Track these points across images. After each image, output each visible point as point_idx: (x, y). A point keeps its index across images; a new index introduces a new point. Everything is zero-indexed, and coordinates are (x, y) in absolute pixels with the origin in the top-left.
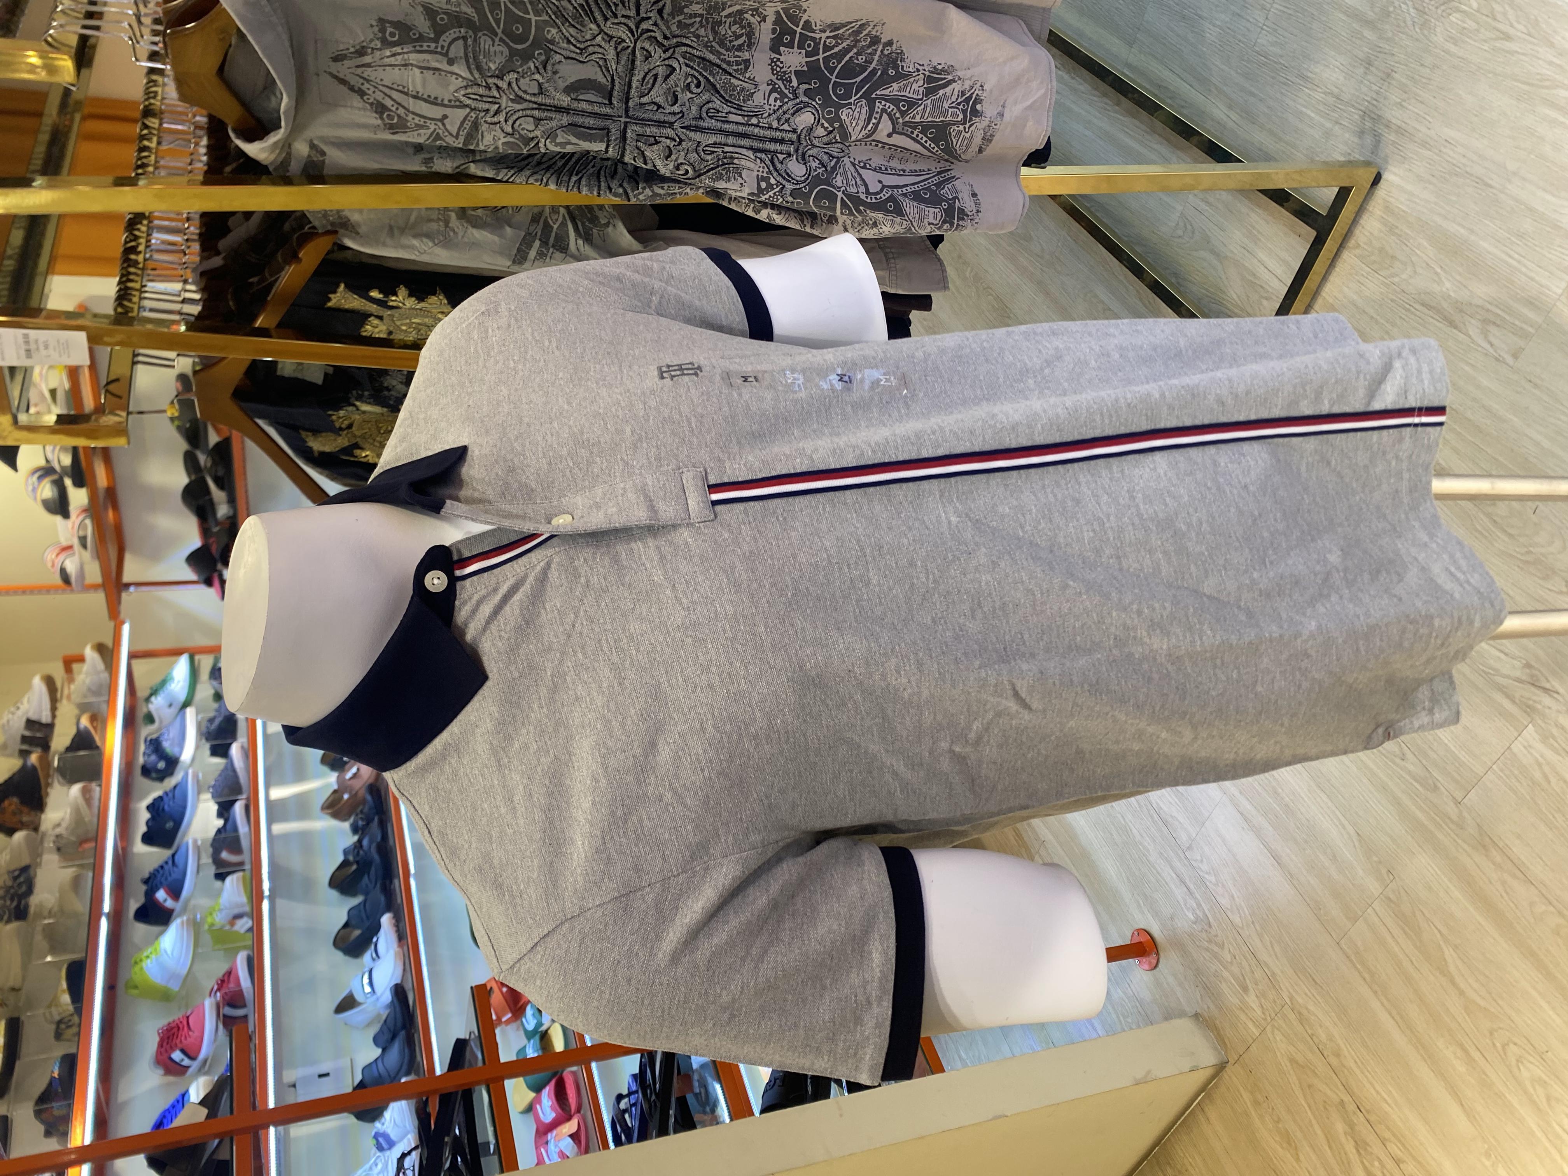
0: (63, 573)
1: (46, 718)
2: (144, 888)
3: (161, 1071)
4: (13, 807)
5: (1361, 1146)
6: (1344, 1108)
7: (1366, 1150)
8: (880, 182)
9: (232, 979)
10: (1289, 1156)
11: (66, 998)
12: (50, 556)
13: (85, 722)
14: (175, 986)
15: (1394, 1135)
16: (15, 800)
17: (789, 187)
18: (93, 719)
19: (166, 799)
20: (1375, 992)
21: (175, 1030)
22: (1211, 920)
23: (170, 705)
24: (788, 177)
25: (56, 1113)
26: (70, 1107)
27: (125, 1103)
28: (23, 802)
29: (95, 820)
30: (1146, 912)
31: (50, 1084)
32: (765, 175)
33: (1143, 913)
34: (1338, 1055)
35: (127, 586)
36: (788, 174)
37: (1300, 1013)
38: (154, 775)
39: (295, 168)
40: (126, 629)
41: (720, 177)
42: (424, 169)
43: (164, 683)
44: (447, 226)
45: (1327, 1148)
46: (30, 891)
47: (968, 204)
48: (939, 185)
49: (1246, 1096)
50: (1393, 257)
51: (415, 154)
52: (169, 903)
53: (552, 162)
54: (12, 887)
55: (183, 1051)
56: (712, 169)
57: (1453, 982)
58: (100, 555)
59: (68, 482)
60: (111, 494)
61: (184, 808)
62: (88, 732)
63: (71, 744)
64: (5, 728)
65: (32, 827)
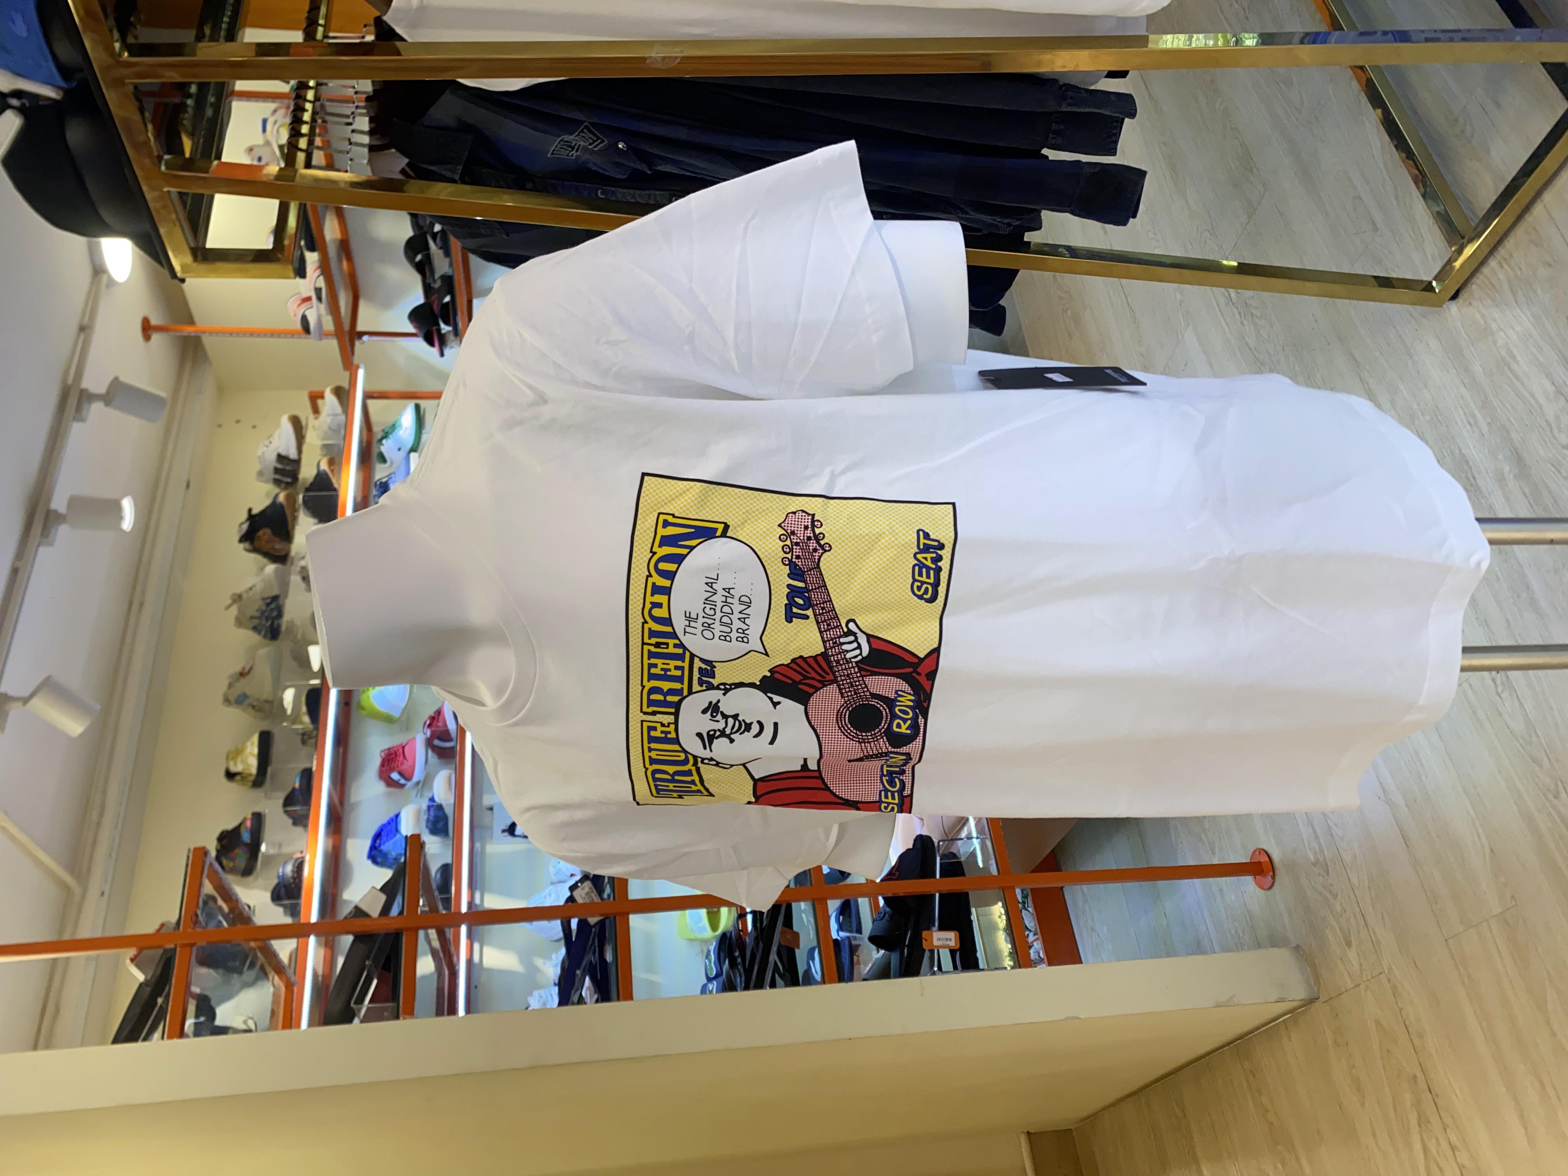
0: (304, 320)
1: (293, 454)
3: (383, 784)
4: (266, 537)
5: (1423, 1121)
6: (1416, 1082)
7: (1427, 1128)
9: (440, 719)
10: (1356, 1099)
11: (306, 719)
12: (292, 306)
13: (324, 466)
14: (396, 714)
15: (1457, 1126)
16: (268, 531)
18: (331, 462)
20: (1471, 998)
21: (393, 756)
22: (1330, 869)
23: (399, 449)
26: (309, 809)
27: (356, 804)
28: (275, 533)
31: (293, 790)
33: (1266, 835)
34: (1421, 1036)
35: (361, 334)
37: (1395, 986)
40: (361, 373)
43: (393, 427)
45: (1391, 1108)
46: (280, 615)
49: (1328, 1033)
54: (265, 611)
55: (400, 774)
57: (1548, 1023)
58: (334, 308)
60: (344, 246)
62: (327, 474)
63: (312, 484)
64: (261, 458)
65: (283, 553)
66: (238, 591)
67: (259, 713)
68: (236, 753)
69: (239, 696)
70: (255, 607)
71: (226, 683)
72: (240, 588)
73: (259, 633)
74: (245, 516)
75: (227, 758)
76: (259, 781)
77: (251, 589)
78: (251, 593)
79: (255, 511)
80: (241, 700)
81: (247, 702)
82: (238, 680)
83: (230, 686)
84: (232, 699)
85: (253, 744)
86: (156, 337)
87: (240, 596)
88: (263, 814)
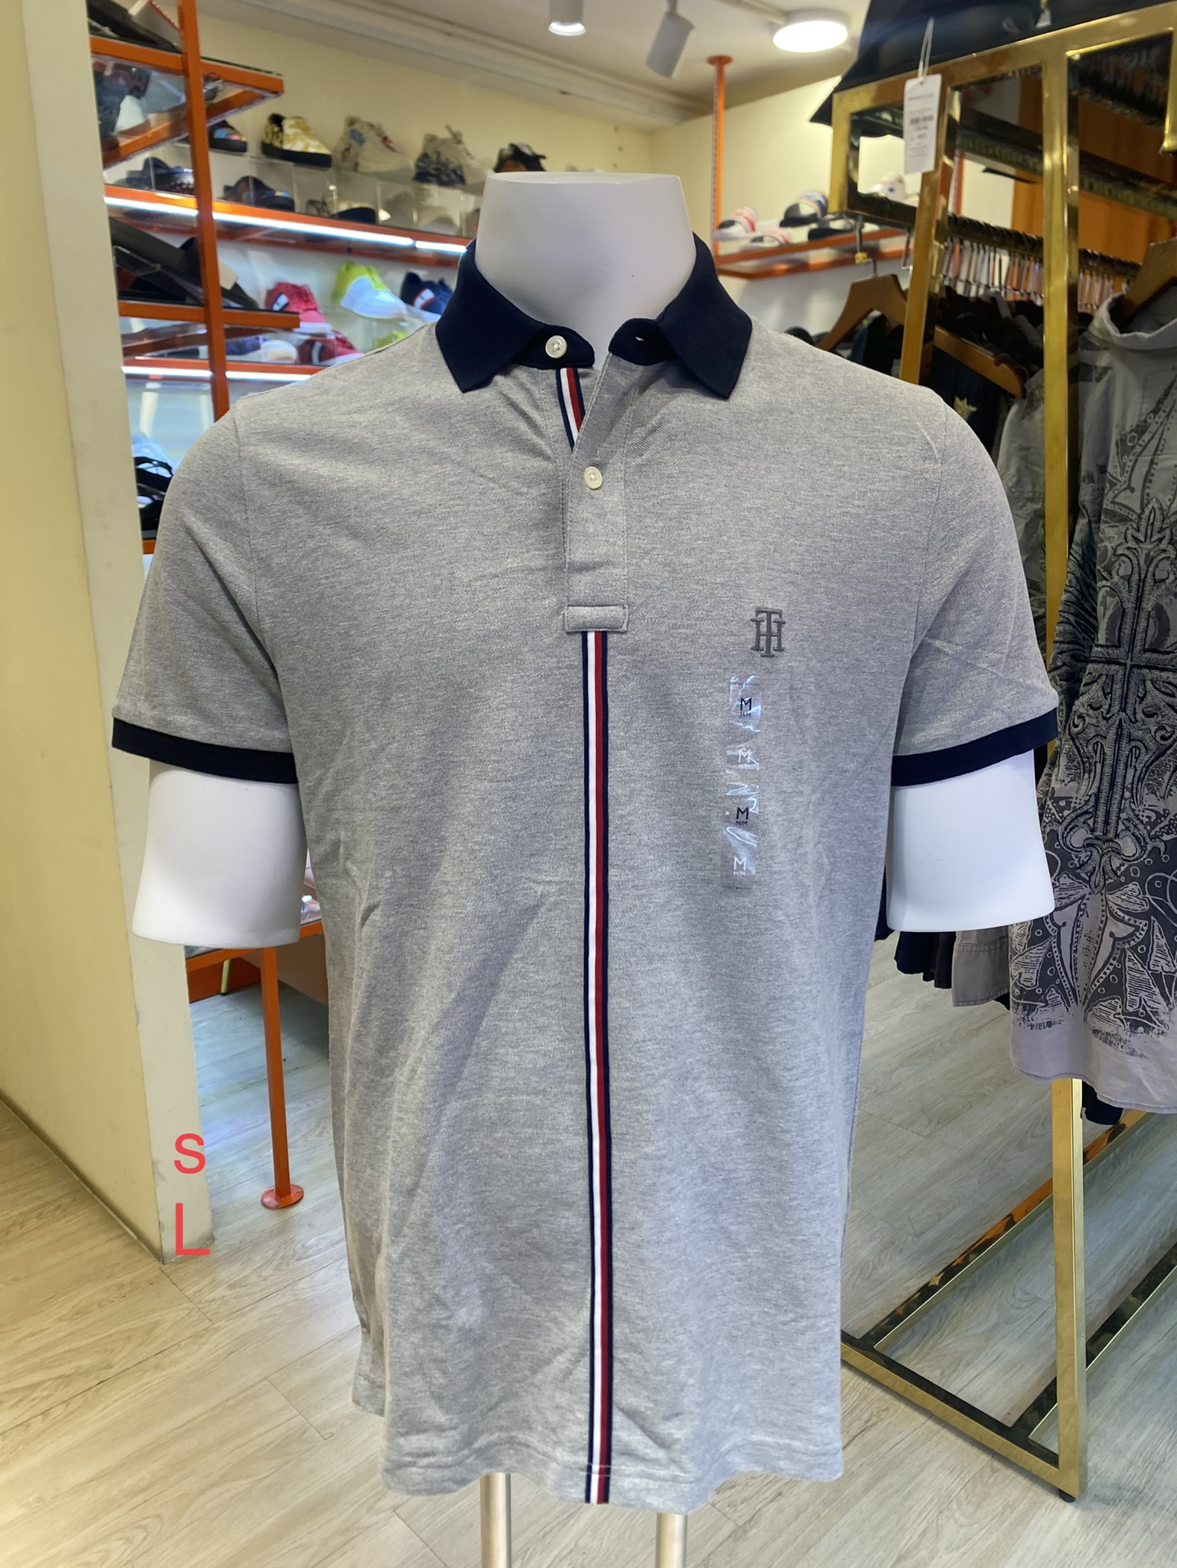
0: (730, 223)
3: (271, 286)
5: (66, 1380)
6: (105, 1368)
7: (60, 1385)
8: (1064, 924)
9: (346, 350)
10: (65, 1312)
11: (344, 207)
12: (747, 212)
14: (344, 302)
15: (72, 1412)
17: (1060, 829)
20: (213, 1409)
21: (306, 299)
22: (304, 1261)
24: (1071, 828)
25: (245, 195)
26: (249, 204)
27: (245, 255)
30: (320, 1201)
31: (269, 189)
32: (1072, 805)
33: (318, 1199)
34: (157, 1367)
36: (1073, 828)
37: (201, 1336)
39: (1085, 355)
41: (1071, 759)
42: (1083, 474)
44: (1028, 500)
45: (67, 1348)
46: (442, 183)
47: (1040, 1016)
48: (1060, 986)
49: (128, 1278)
50: (979, 1506)
51: (1097, 465)
52: (419, 301)
53: (1089, 598)
54: (447, 169)
56: (1079, 752)
57: (212, 1486)
58: (746, 255)
59: (814, 226)
60: (802, 267)
66: (465, 139)
67: (342, 156)
68: (306, 130)
69: (361, 135)
70: (450, 157)
71: (374, 121)
72: (469, 142)
73: (421, 160)
74: (538, 151)
75: (297, 118)
76: (270, 150)
77: (468, 154)
78: (464, 154)
79: (543, 163)
80: (355, 136)
81: (354, 143)
82: (379, 135)
83: (371, 126)
84: (355, 127)
85: (318, 147)
86: (712, 70)
87: (459, 142)
88: (245, 154)
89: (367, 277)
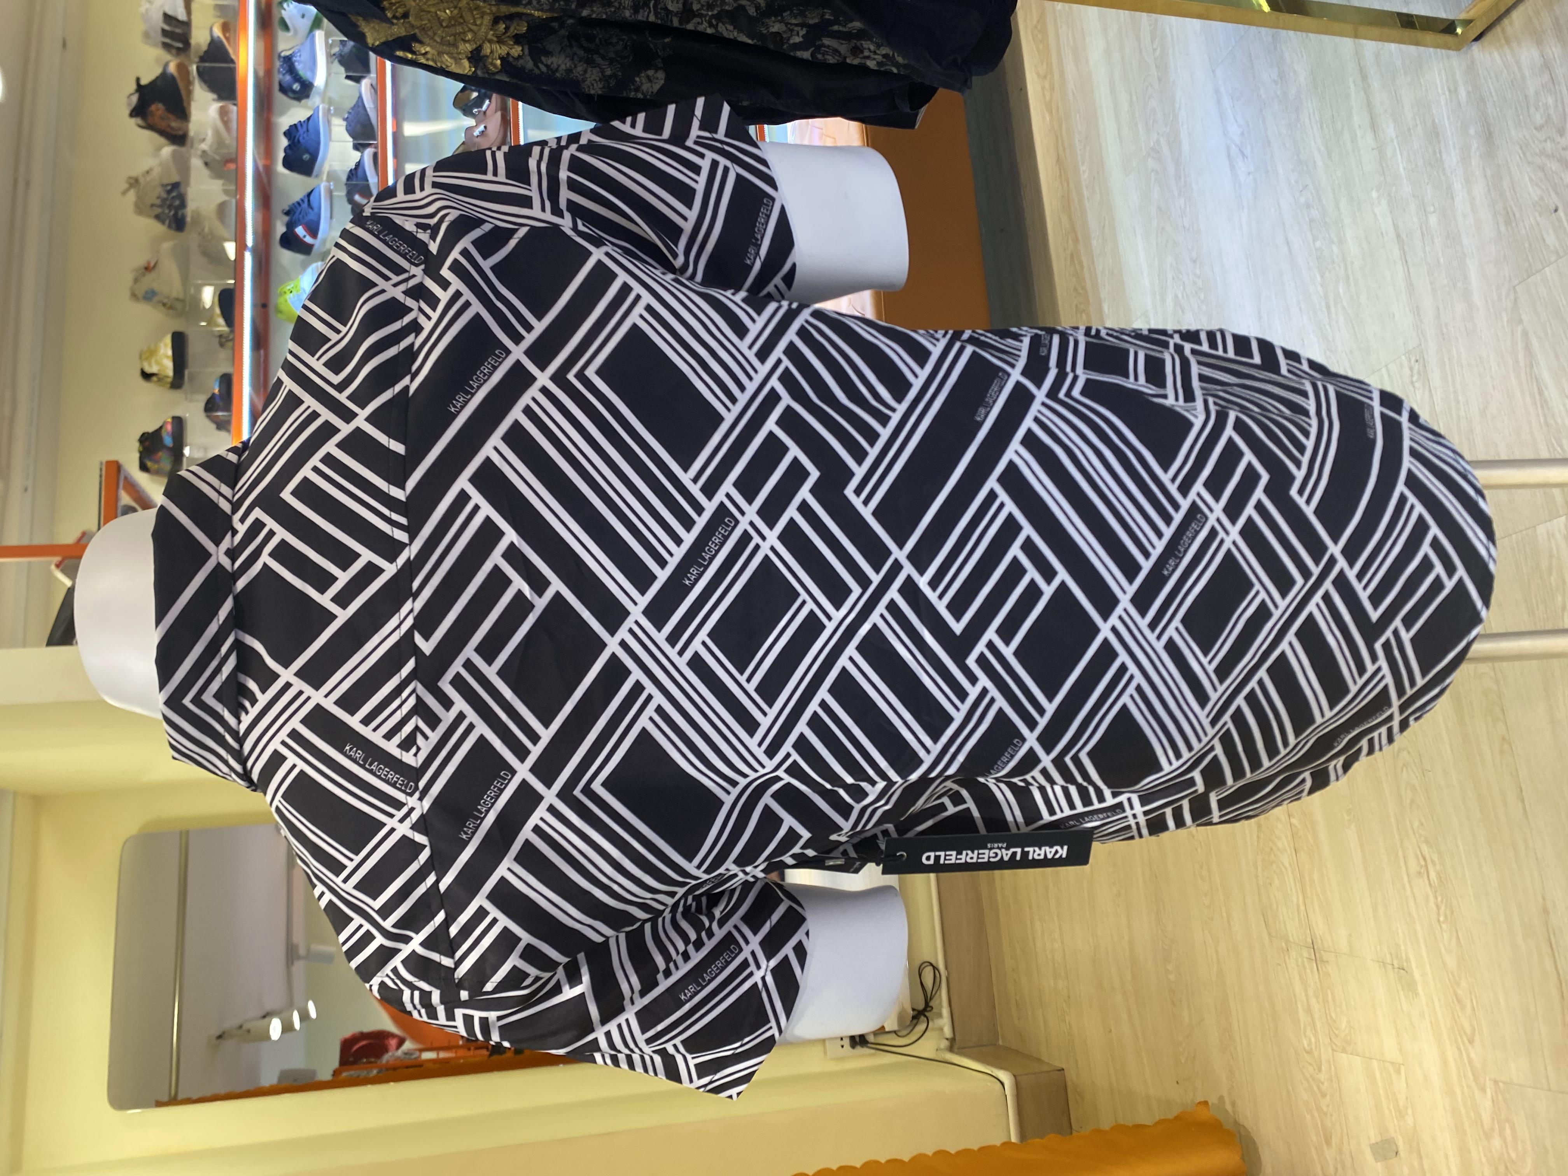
1: (181, 15)
2: (286, 219)
4: (160, 112)
11: (222, 322)
13: (218, 32)
18: (225, 28)
19: (301, 131)
23: (303, 16)
28: (168, 110)
29: (234, 144)
31: (213, 397)
38: (291, 95)
46: (183, 205)
52: (308, 239)
54: (166, 199)
61: (319, 143)
62: (221, 42)
63: (206, 52)
64: (145, 17)
65: (181, 133)
66: (134, 173)
67: (171, 311)
68: (150, 353)
69: (147, 293)
70: (155, 194)
71: (131, 276)
72: (137, 170)
73: (163, 223)
74: (134, 86)
75: (141, 357)
76: (177, 382)
77: (148, 172)
78: (148, 179)
79: (144, 82)
80: (149, 296)
81: (156, 299)
82: (144, 275)
83: (136, 281)
84: (140, 294)
85: (166, 345)
87: (136, 180)
88: (183, 418)
89: (289, 297)
